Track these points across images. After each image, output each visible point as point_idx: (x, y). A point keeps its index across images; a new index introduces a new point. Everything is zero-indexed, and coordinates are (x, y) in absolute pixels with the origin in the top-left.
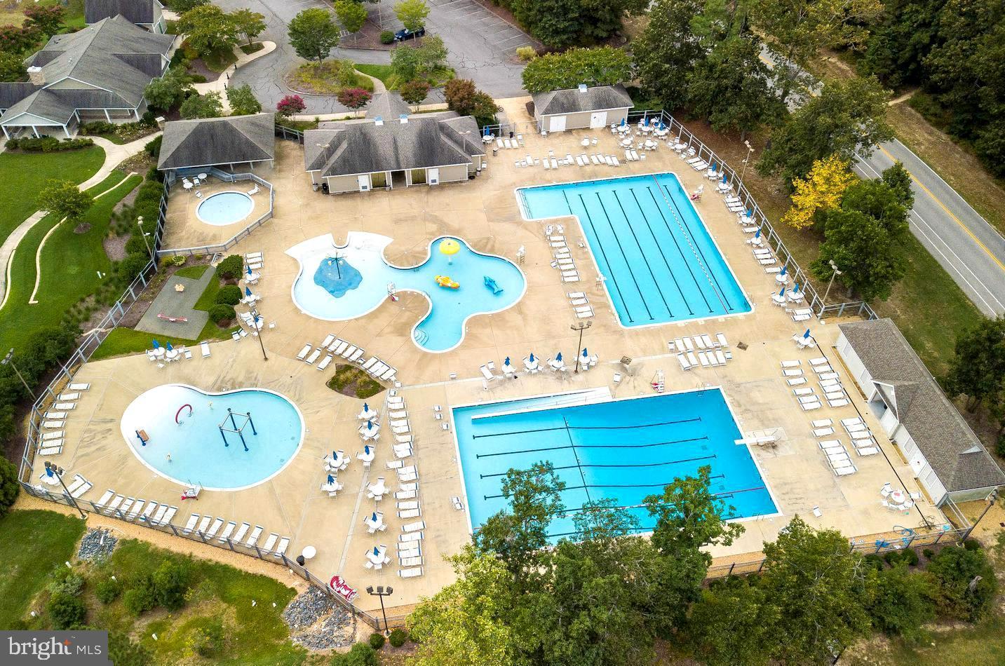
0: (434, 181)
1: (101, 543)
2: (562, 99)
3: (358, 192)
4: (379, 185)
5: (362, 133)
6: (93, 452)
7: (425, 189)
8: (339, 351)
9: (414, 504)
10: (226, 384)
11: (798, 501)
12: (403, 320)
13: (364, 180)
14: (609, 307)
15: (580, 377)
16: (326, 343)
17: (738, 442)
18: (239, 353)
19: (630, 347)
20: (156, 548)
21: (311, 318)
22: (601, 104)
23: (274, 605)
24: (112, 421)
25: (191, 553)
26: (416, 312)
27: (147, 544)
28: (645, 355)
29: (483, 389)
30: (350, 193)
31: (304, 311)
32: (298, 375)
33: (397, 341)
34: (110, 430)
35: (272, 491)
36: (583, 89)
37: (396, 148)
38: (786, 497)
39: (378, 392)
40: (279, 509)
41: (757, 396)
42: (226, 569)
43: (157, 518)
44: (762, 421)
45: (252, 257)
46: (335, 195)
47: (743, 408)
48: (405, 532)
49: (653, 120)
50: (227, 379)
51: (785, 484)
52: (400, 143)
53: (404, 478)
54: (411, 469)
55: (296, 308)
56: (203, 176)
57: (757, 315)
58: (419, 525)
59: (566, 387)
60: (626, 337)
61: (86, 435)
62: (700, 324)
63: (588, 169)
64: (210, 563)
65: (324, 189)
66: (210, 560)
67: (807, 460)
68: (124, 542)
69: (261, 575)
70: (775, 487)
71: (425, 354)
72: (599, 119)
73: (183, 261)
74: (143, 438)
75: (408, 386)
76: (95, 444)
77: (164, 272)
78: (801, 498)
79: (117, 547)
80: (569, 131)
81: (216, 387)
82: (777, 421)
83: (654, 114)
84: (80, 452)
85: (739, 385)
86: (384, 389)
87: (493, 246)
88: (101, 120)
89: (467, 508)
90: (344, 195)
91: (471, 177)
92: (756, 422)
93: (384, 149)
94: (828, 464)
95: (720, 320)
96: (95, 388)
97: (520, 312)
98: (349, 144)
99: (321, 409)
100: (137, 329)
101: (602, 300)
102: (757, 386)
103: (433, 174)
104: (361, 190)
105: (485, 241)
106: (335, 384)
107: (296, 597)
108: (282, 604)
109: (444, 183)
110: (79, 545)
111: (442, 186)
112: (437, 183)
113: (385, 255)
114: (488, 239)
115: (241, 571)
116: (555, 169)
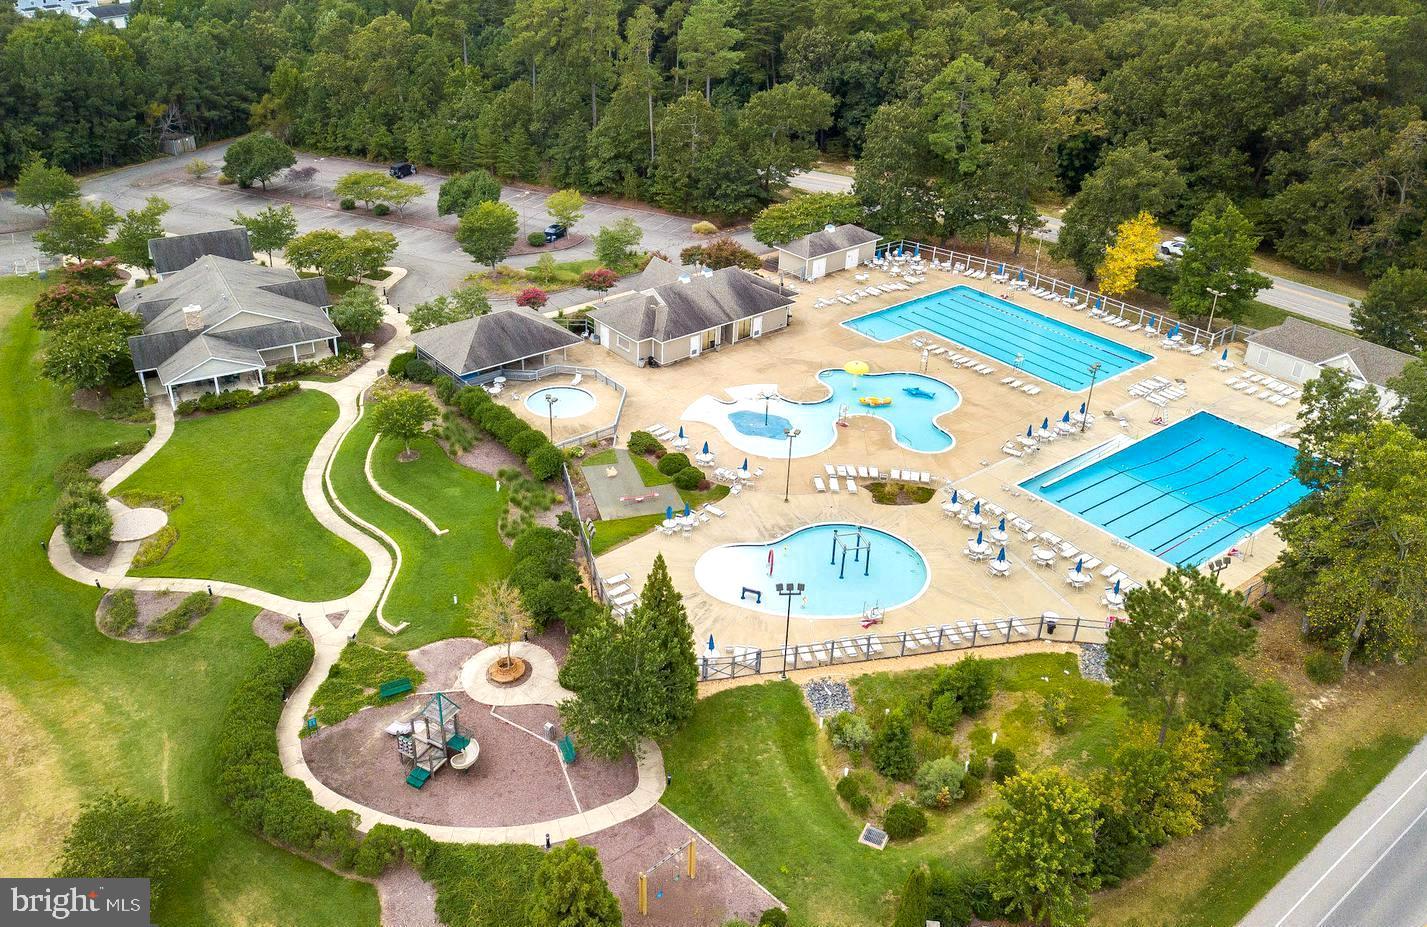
0: (758, 332)
1: (830, 693)
2: (818, 241)
3: (689, 358)
4: (706, 348)
7: (751, 344)
13: (696, 342)
15: (1090, 434)
22: (854, 241)
23: (1067, 672)
30: (681, 361)
36: (831, 229)
37: (716, 302)
46: (667, 366)
63: (886, 296)
65: (651, 363)
68: (853, 682)
72: (852, 257)
73: (584, 451)
79: (851, 689)
80: (829, 276)
90: (677, 364)
91: (789, 323)
93: (707, 306)
103: (755, 324)
104: (692, 356)
109: (767, 334)
110: (807, 705)
111: (768, 336)
112: (761, 334)
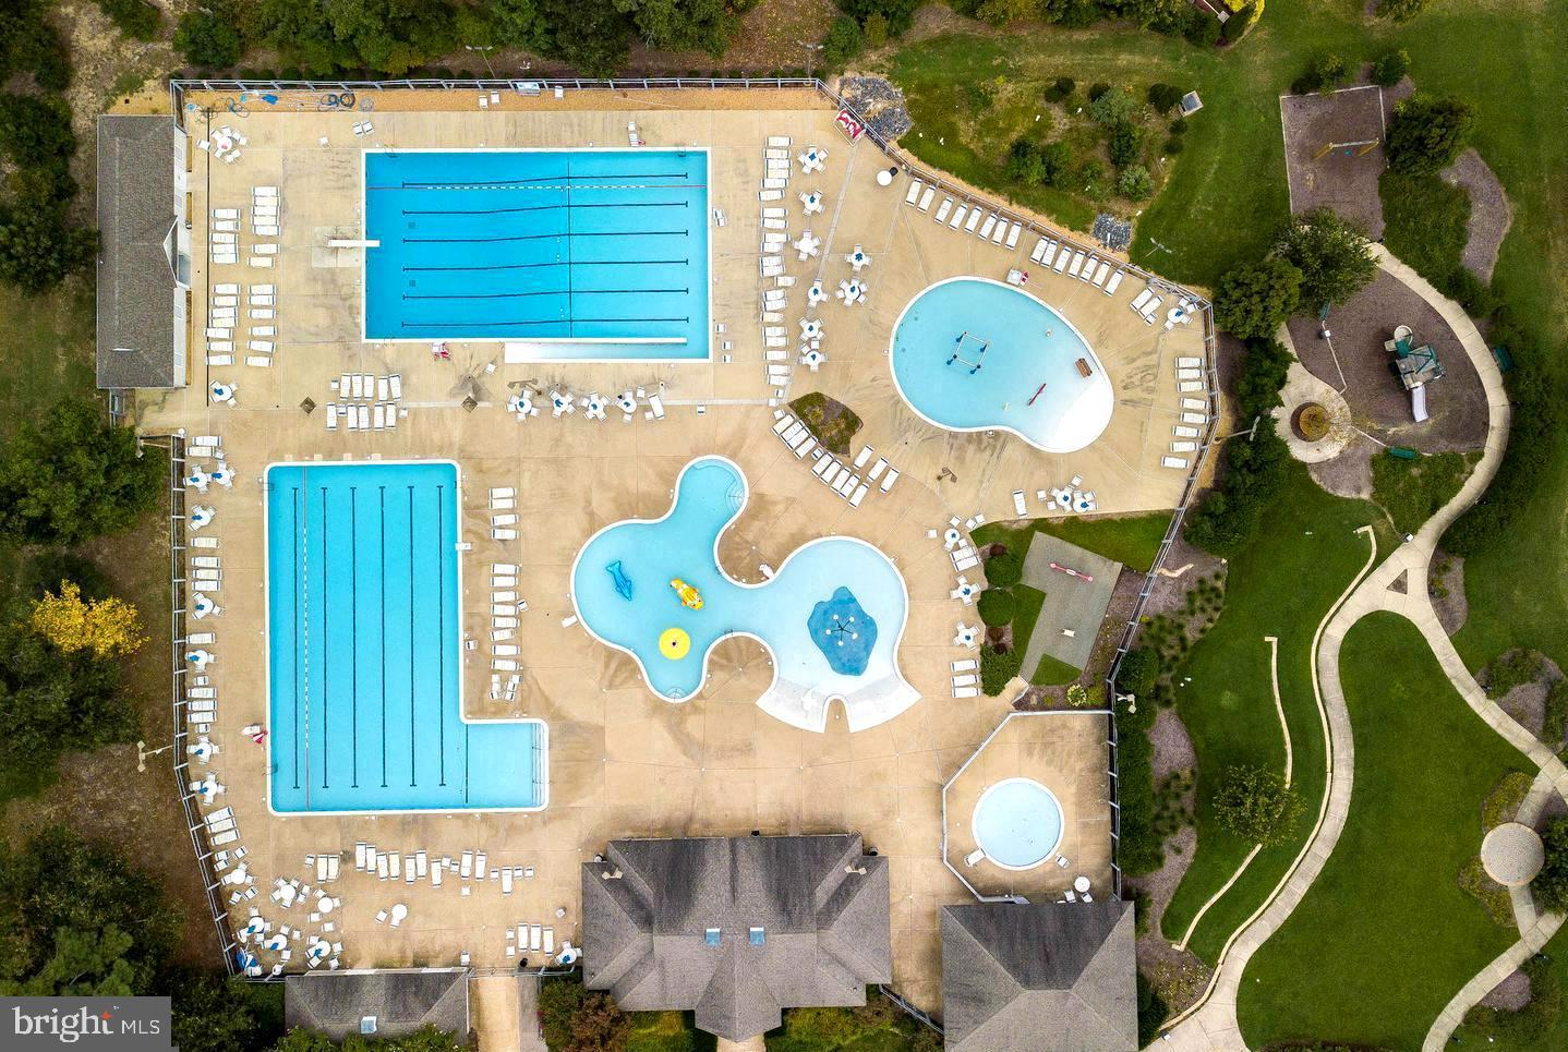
1: (1109, 235)
2: (414, 1006)
5: (789, 914)
6: (1139, 357)
8: (844, 475)
9: (768, 223)
10: (989, 444)
12: (757, 524)
14: (466, 507)
16: (862, 491)
17: (375, 244)
18: (977, 496)
19: (456, 427)
20: (1048, 216)
21: (882, 548)
23: (921, 135)
24: (1125, 402)
25: (1011, 204)
26: (737, 539)
27: (1058, 222)
28: (441, 410)
31: (890, 561)
32: (897, 445)
33: (768, 488)
34: (1125, 388)
35: (927, 269)
36: (370, 1025)
37: (734, 879)
38: (349, 171)
39: (798, 401)
40: (918, 244)
41: (321, 318)
42: (972, 182)
43: (1053, 248)
44: (333, 281)
45: (970, 687)
47: (348, 303)
48: (781, 189)
50: (988, 452)
51: (343, 188)
52: (725, 890)
53: (776, 260)
54: (767, 272)
55: (902, 570)
57: (265, 460)
58: (765, 196)
60: (457, 446)
61: (1151, 384)
62: (350, 455)
64: (989, 190)
66: (990, 193)
67: (303, 216)
68: (1086, 231)
69: (935, 167)
70: (355, 186)
74: (1084, 368)
75: (760, 405)
76: (1138, 368)
78: (333, 167)
79: (1092, 227)
81: (1002, 439)
82: (313, 277)
84: (1153, 359)
85: (340, 340)
86: (791, 405)
87: (607, 666)
89: (710, 212)
92: (341, 280)
94: (282, 209)
95: (320, 456)
97: (591, 515)
98: (812, 893)
99: (869, 384)
100: (1119, 566)
101: (471, 523)
102: (317, 335)
105: (618, 681)
106: (852, 422)
107: (898, 138)
108: (912, 134)
110: (1133, 237)
113: (771, 669)
114: (610, 686)
115: (957, 176)
116: (467, 850)
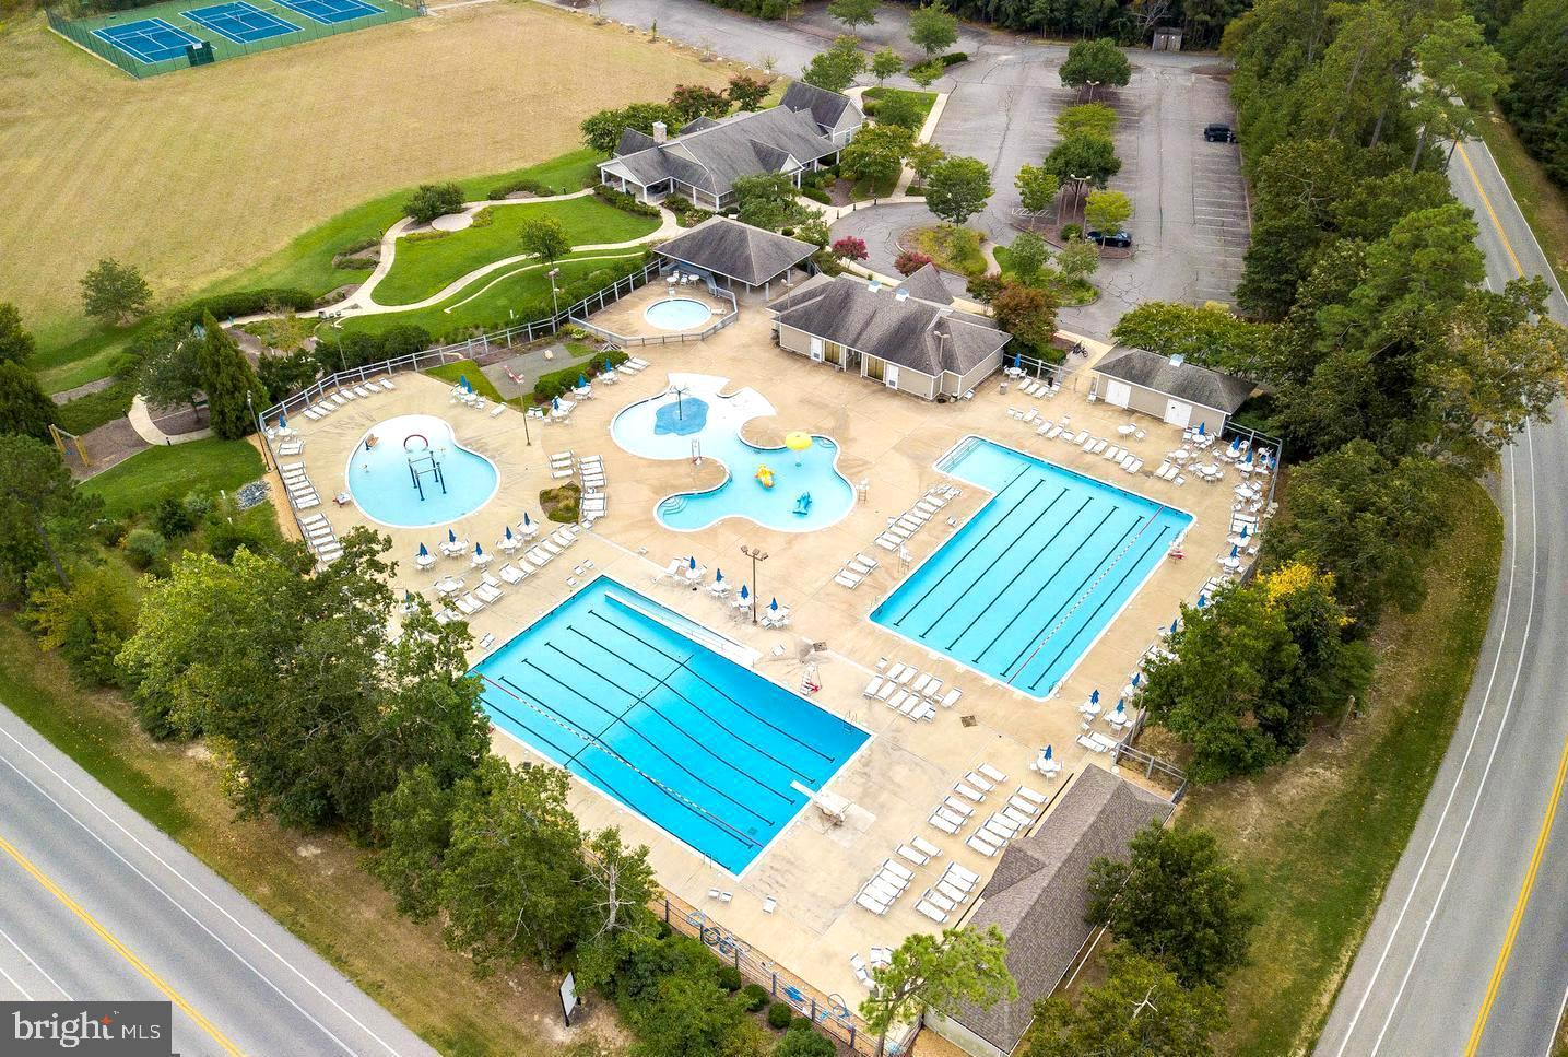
0: (892, 383)
1: (257, 494)
2: (1138, 363)
3: (808, 358)
4: (831, 359)
5: (849, 293)
6: (334, 433)
7: (876, 387)
8: (587, 472)
10: (476, 444)
11: (775, 886)
12: (676, 483)
13: (817, 346)
15: (751, 629)
16: (585, 460)
19: (844, 639)
28: (846, 655)
29: (651, 578)
30: (799, 355)
32: (533, 471)
33: (645, 495)
36: (1176, 361)
37: (867, 324)
38: (769, 872)
39: (569, 522)
41: (901, 774)
44: (864, 795)
45: (637, 361)
46: (783, 350)
47: (868, 770)
49: (1262, 450)
50: (482, 441)
51: (788, 862)
54: (497, 593)
56: (694, 278)
59: (727, 629)
60: (855, 629)
62: (957, 670)
63: (1090, 458)
68: (267, 503)
70: (774, 856)
71: (652, 520)
72: (1179, 412)
73: (581, 337)
75: (597, 533)
76: (342, 429)
77: (558, 337)
78: (782, 886)
79: (261, 503)
80: (1131, 412)
81: (466, 441)
82: (881, 809)
83: (1268, 442)
85: (897, 749)
86: (578, 522)
87: (860, 471)
88: (686, 197)
89: (492, 652)
90: (793, 355)
91: (941, 400)
92: (857, 791)
94: (867, 880)
95: (985, 682)
96: (395, 393)
97: (790, 542)
99: (509, 506)
100: (481, 369)
101: (888, 583)
102: (916, 764)
103: (892, 372)
104: (811, 357)
105: (860, 464)
106: (548, 495)
109: (903, 392)
110: (245, 486)
111: (901, 395)
112: (896, 388)
113: (748, 423)
116: (1048, 438)
